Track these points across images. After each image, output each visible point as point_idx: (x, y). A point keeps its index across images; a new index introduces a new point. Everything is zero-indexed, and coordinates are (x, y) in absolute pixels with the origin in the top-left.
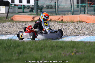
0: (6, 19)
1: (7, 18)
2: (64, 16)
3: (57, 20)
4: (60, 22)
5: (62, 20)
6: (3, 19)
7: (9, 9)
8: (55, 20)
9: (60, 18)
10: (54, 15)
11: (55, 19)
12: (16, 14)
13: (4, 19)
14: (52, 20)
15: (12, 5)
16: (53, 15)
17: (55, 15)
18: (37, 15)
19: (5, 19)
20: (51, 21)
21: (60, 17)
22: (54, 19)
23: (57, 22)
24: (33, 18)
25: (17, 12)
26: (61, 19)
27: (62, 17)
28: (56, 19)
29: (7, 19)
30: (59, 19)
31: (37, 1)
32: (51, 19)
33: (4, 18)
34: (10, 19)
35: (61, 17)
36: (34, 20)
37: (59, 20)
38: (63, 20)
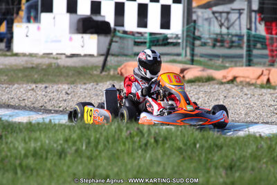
0: (101, 72)
1: (105, 69)
2: (273, 70)
3: (253, 81)
4: (262, 87)
5: (268, 80)
6: (91, 72)
7: (110, 44)
8: (248, 80)
9: (262, 74)
10: (240, 66)
11: (248, 77)
12: (128, 58)
13: (95, 72)
14: (238, 80)
15: (119, 31)
16: (238, 64)
17: (242, 66)
18: (192, 64)
19: (99, 73)
20: (235, 83)
21: (263, 71)
22: (243, 77)
23: (253, 87)
24: (182, 71)
25: (130, 52)
26: (264, 79)
27: (270, 70)
28: (252, 76)
29: (104, 73)
30: (259, 77)
31: (192, 24)
32: (235, 78)
33: (96, 70)
34: (112, 73)
35: (266, 72)
36: (184, 77)
37: (259, 82)
38: (272, 80)
